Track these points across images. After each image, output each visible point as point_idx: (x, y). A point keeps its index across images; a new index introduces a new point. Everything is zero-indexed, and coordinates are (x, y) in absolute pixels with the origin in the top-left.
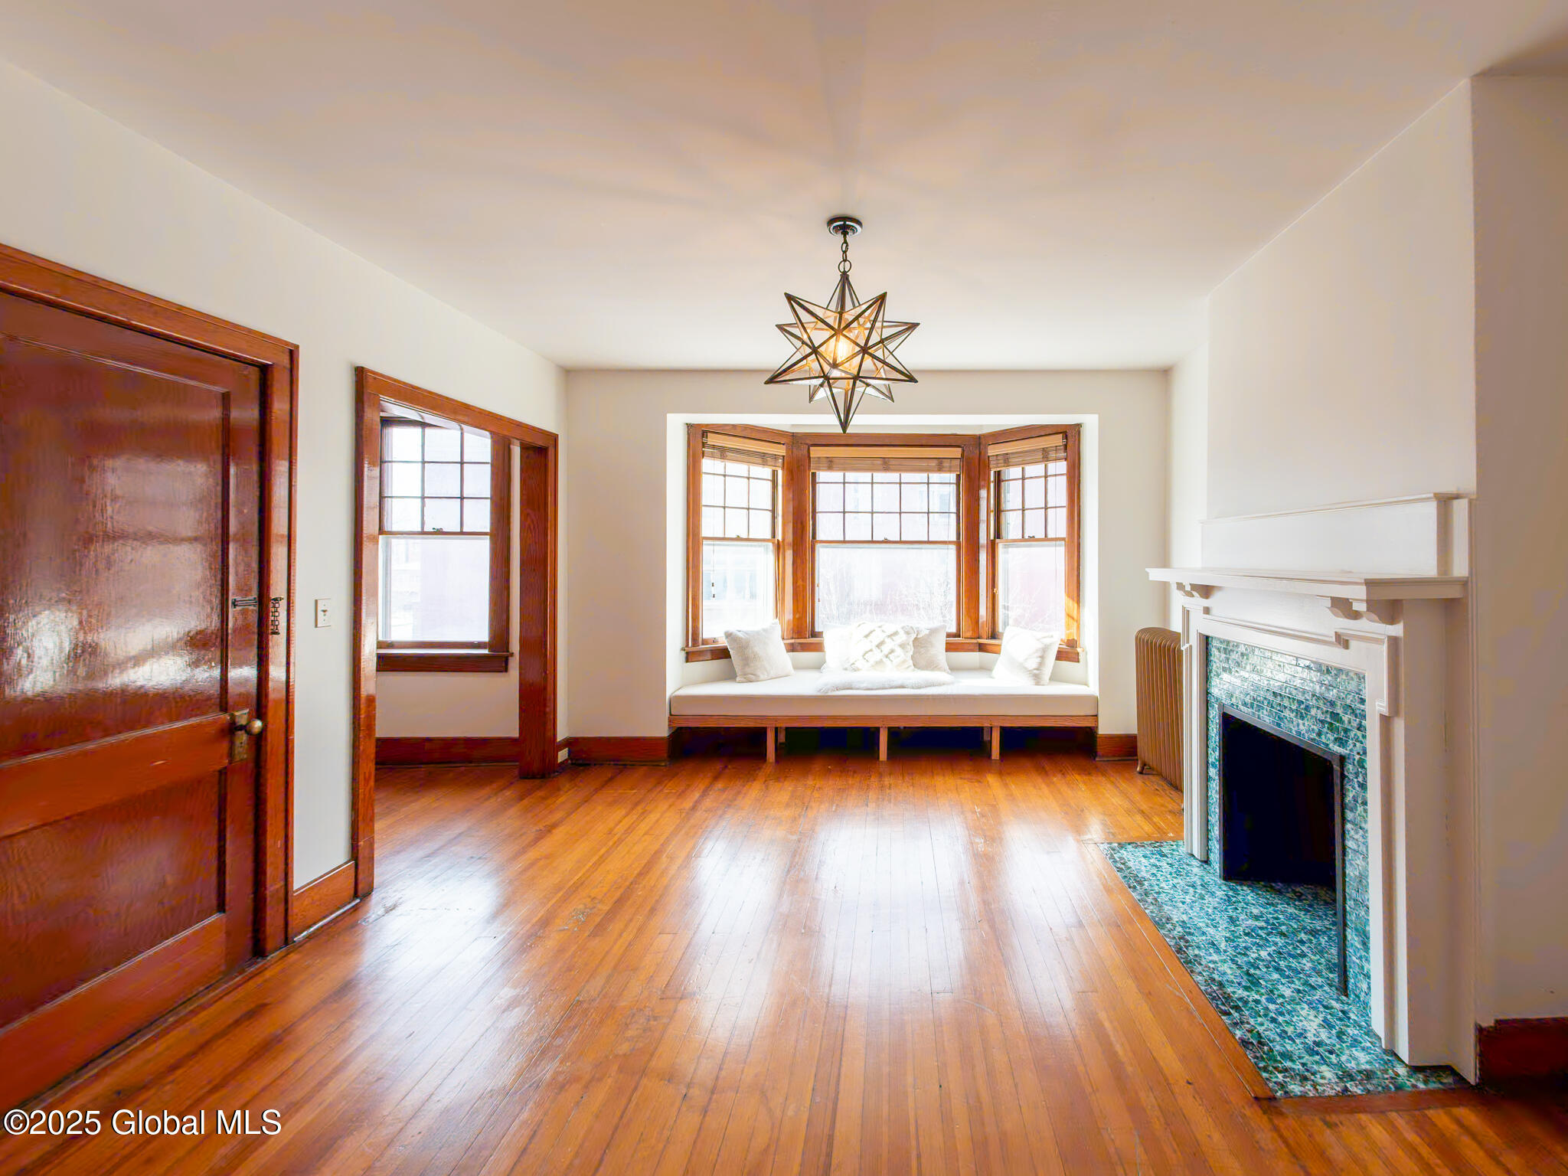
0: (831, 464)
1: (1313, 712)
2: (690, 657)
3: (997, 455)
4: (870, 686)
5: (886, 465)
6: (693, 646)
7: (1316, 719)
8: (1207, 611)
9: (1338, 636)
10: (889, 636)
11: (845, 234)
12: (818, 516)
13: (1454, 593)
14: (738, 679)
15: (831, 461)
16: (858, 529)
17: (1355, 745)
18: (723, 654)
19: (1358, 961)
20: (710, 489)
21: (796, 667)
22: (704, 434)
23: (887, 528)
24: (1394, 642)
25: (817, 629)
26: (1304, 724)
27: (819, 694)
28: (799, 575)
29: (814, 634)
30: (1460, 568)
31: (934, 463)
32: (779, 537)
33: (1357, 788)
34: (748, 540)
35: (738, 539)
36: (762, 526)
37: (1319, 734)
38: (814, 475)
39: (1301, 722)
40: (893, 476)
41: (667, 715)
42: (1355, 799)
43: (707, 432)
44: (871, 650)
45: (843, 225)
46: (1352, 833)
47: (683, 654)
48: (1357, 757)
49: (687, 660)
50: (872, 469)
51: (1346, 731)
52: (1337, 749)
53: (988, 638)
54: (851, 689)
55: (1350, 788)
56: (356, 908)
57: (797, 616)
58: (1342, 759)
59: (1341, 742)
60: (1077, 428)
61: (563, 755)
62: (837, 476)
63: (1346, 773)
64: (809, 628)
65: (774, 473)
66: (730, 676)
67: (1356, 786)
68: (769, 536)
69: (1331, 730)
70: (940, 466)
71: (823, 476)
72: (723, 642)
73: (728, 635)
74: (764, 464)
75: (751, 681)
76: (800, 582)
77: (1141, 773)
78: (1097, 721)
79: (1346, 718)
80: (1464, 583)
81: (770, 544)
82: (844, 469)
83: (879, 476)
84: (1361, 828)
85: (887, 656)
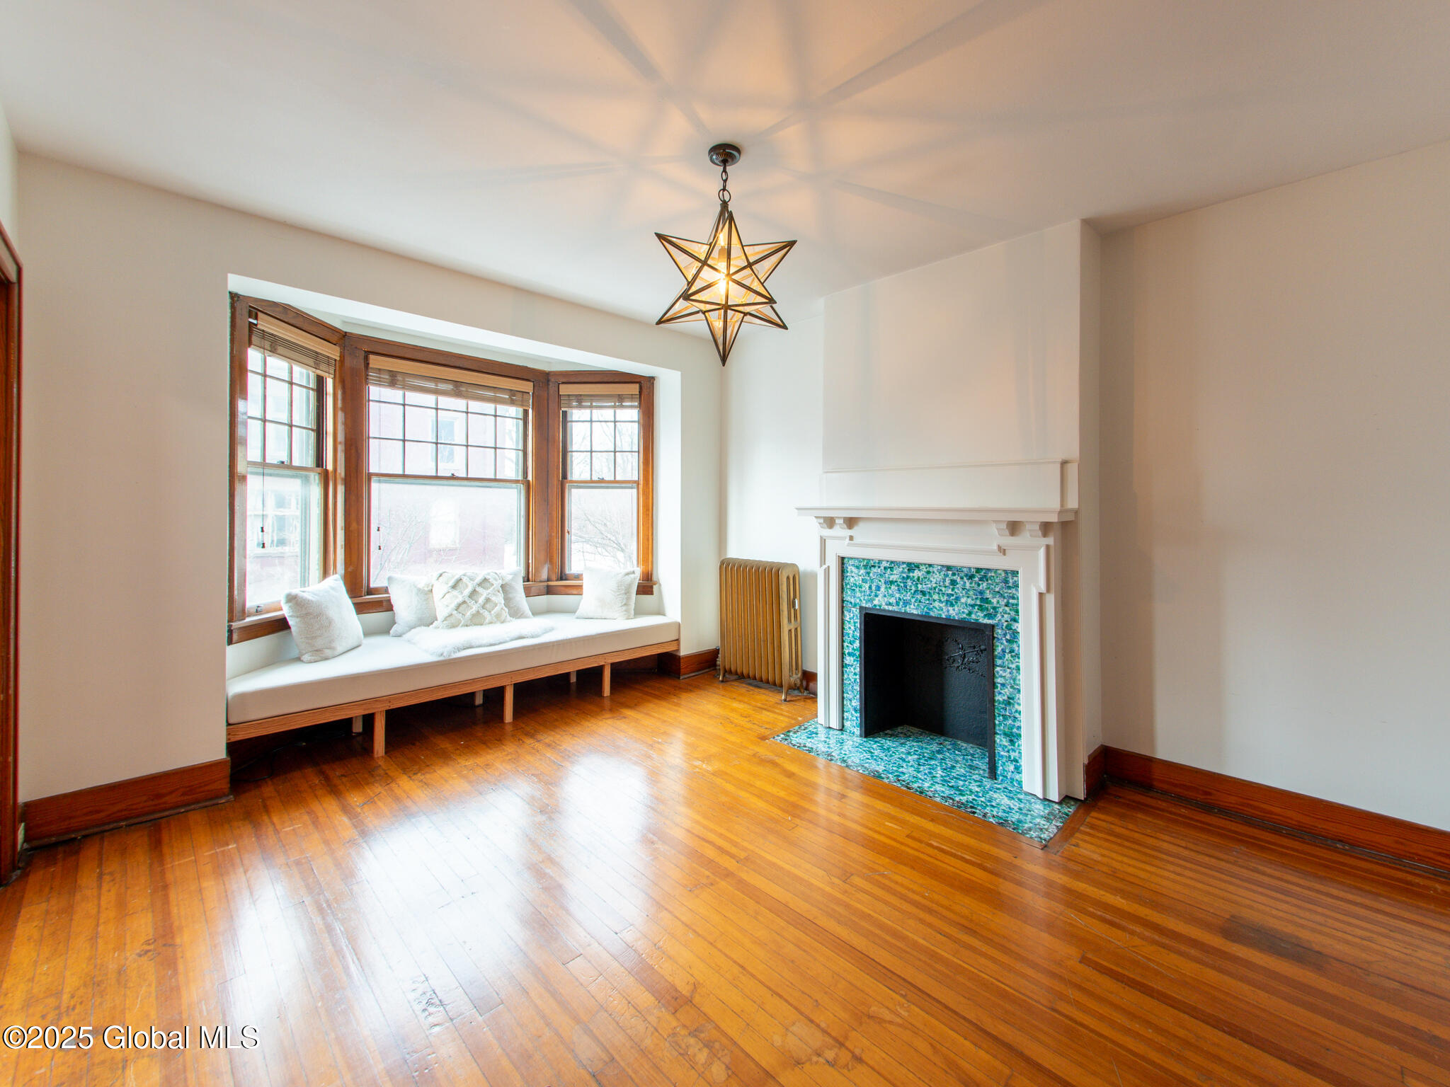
0: (390, 379)
1: (963, 600)
2: (233, 636)
3: (569, 395)
4: (492, 641)
7: (966, 605)
8: (851, 538)
9: (999, 547)
10: (480, 585)
11: (725, 162)
12: (372, 443)
13: (1070, 517)
14: (306, 658)
15: (391, 376)
16: (421, 462)
17: (1003, 616)
18: (280, 625)
19: (1006, 754)
21: (368, 633)
22: (253, 312)
23: (453, 464)
24: (1048, 547)
25: (373, 585)
26: (954, 610)
27: (441, 658)
28: (353, 516)
30: (1073, 503)
32: (328, 466)
33: (1006, 644)
34: (290, 468)
35: (280, 466)
36: (305, 450)
37: (970, 613)
38: (366, 390)
39: (951, 609)
40: (460, 403)
41: (224, 726)
42: (1004, 651)
43: (257, 310)
44: (464, 602)
45: (725, 153)
46: (1001, 672)
48: (1005, 624)
50: (436, 391)
51: (994, 608)
52: (986, 621)
53: (557, 580)
54: (471, 647)
55: (999, 644)
57: (350, 570)
58: (993, 626)
59: (989, 616)
60: (651, 380)
61: (21, 836)
62: (395, 394)
63: (995, 635)
64: (365, 583)
65: (321, 381)
67: (1004, 642)
68: (315, 465)
69: (981, 610)
70: (507, 398)
71: (378, 393)
72: (279, 609)
73: (291, 599)
74: (309, 364)
75: (326, 659)
76: (354, 525)
77: (722, 681)
78: (679, 645)
79: (994, 601)
80: (1076, 512)
81: (317, 475)
82: (405, 387)
83: (445, 401)
84: (1008, 668)
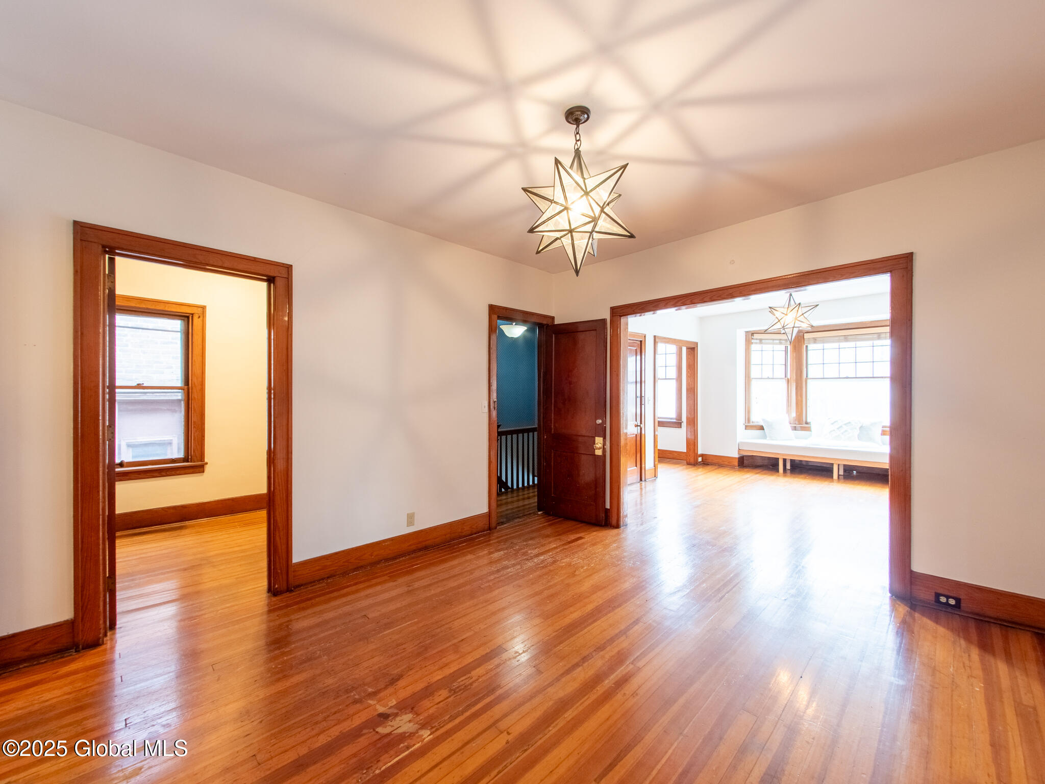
0: (815, 340)
2: (747, 427)
5: (846, 338)
6: (748, 423)
10: (844, 424)
12: (809, 366)
14: (768, 438)
15: (816, 340)
16: (831, 371)
18: (761, 428)
20: (755, 357)
22: (752, 334)
23: (848, 371)
25: (808, 421)
28: (799, 394)
29: (807, 423)
31: (876, 336)
32: (789, 376)
34: (773, 378)
35: (768, 378)
36: (780, 372)
38: (807, 346)
40: (852, 344)
41: (738, 449)
43: (754, 333)
44: (834, 430)
47: (744, 426)
49: (746, 429)
50: (839, 341)
56: (655, 479)
57: (798, 414)
61: (700, 459)
62: (819, 346)
64: (804, 420)
65: (786, 348)
66: (765, 437)
68: (784, 376)
70: (879, 336)
71: (811, 346)
72: (762, 423)
73: (763, 420)
74: (781, 343)
76: (799, 398)
81: (784, 380)
82: (823, 342)
83: (843, 344)
85: (842, 433)
